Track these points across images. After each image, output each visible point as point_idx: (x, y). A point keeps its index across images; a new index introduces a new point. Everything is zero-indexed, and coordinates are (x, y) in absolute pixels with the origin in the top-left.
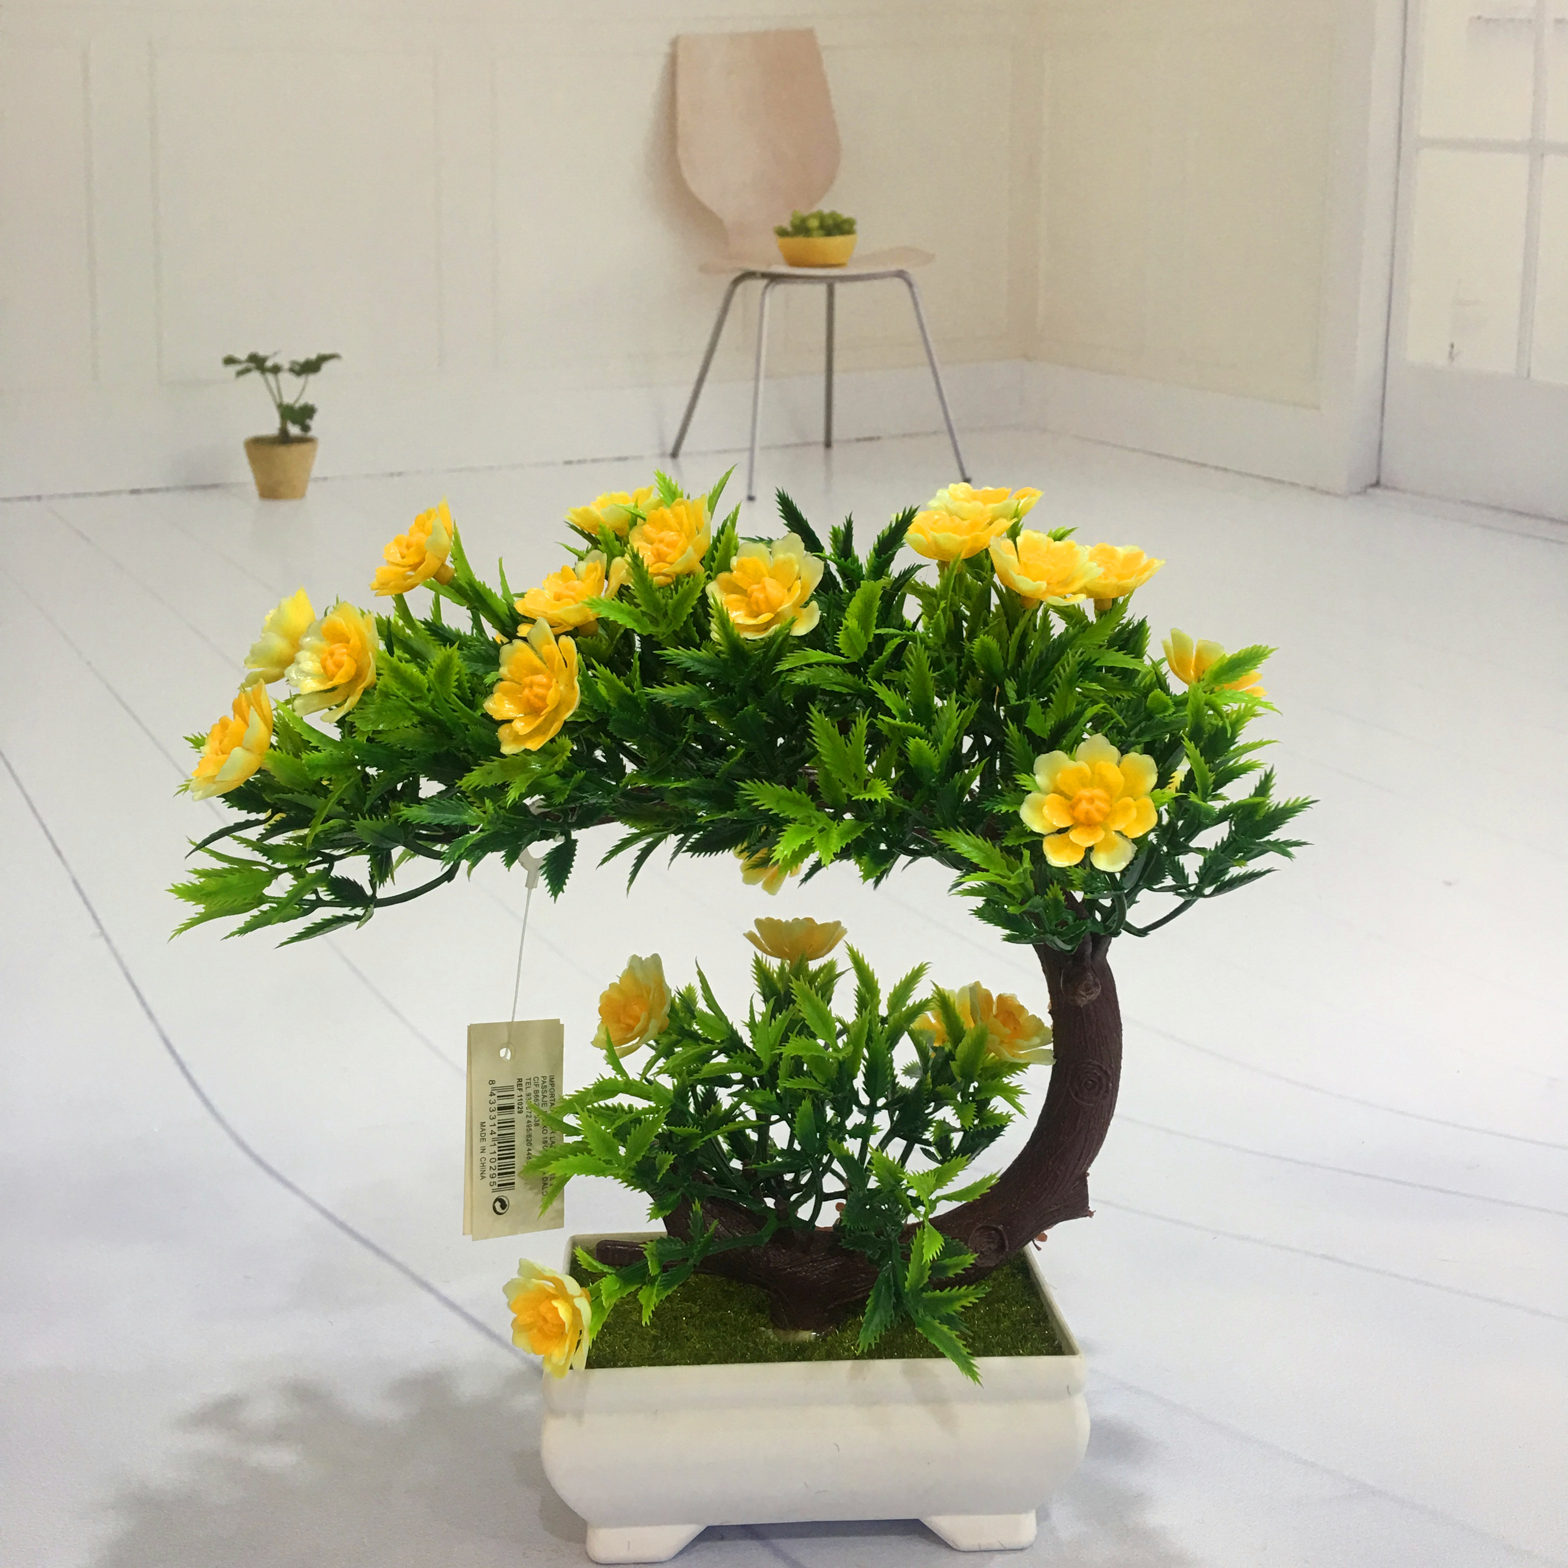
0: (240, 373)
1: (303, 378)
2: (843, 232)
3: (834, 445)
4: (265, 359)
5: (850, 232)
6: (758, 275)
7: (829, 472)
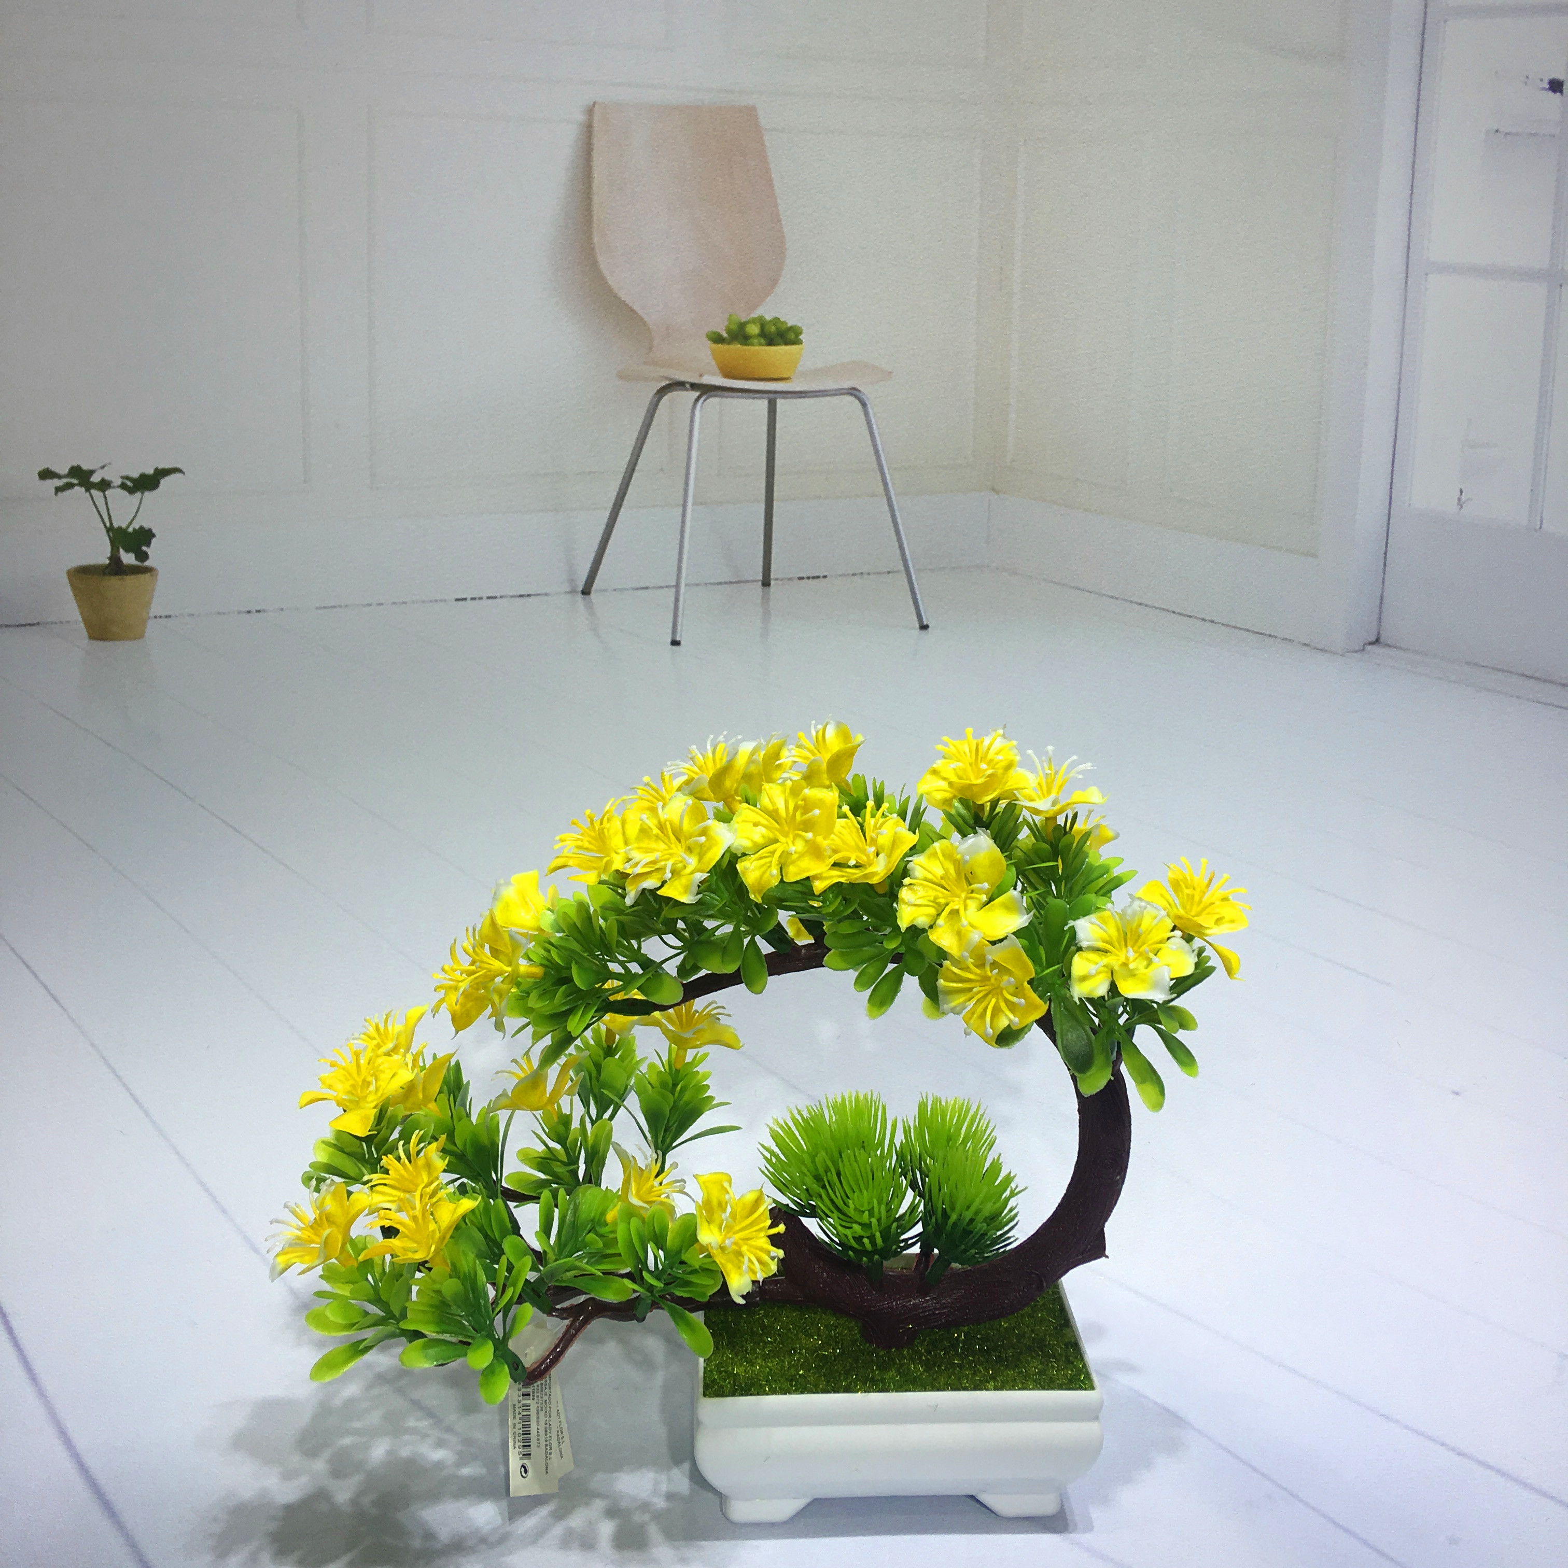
0: (58, 490)
1: (139, 494)
2: (788, 343)
3: (772, 582)
4: (92, 472)
5: (796, 342)
6: (688, 386)
7: (766, 615)
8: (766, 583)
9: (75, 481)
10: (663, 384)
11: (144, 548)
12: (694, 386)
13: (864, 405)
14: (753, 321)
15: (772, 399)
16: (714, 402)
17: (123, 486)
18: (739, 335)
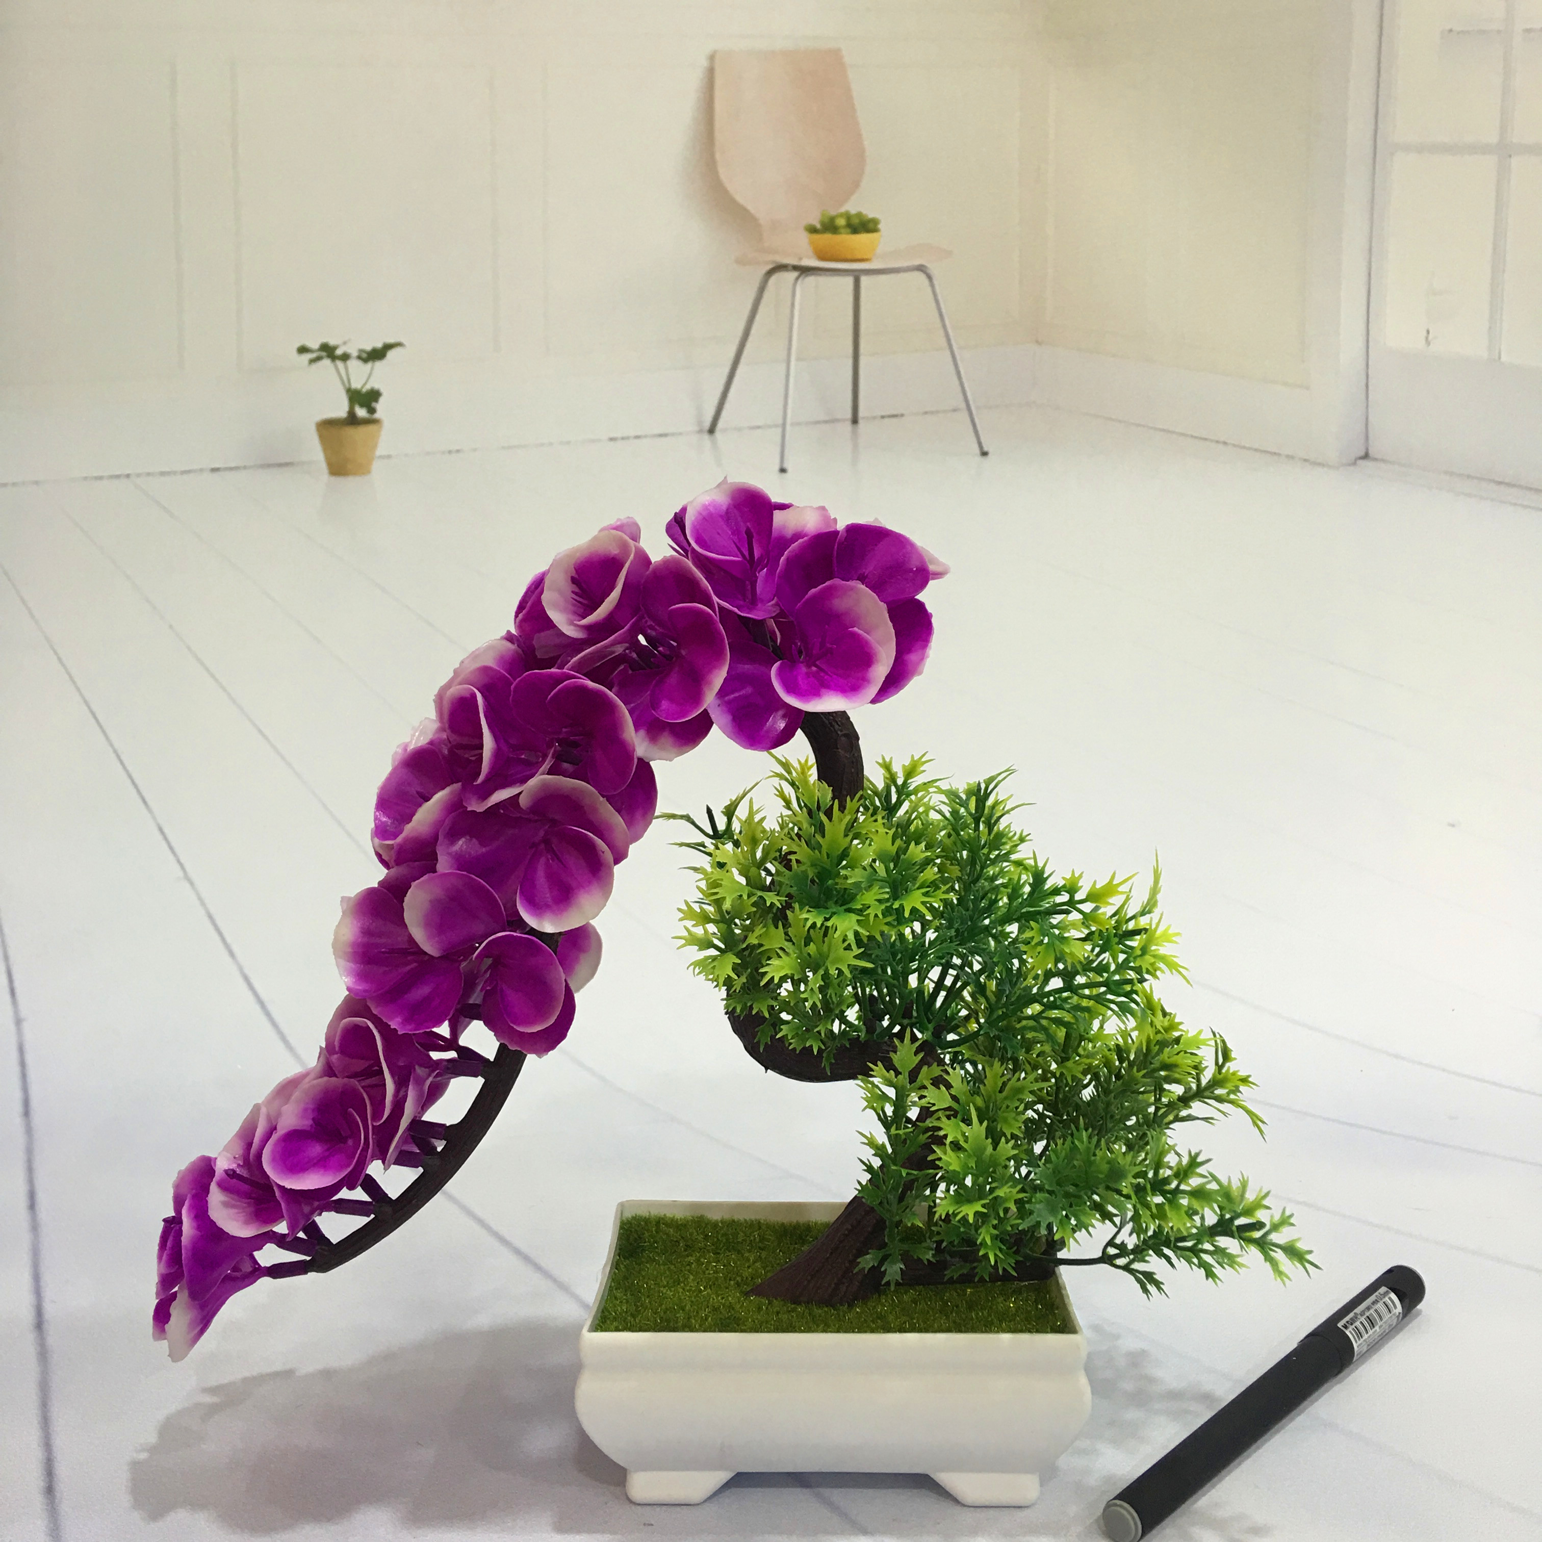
0: (312, 361)
1: (370, 365)
2: (868, 231)
3: (861, 421)
4: (335, 348)
5: (875, 230)
6: (790, 268)
7: (855, 446)
8: (855, 421)
9: (324, 354)
10: (770, 266)
11: (374, 404)
12: (795, 268)
13: (929, 277)
14: (841, 215)
15: (857, 276)
16: (811, 280)
17: (359, 358)
18: (830, 227)
